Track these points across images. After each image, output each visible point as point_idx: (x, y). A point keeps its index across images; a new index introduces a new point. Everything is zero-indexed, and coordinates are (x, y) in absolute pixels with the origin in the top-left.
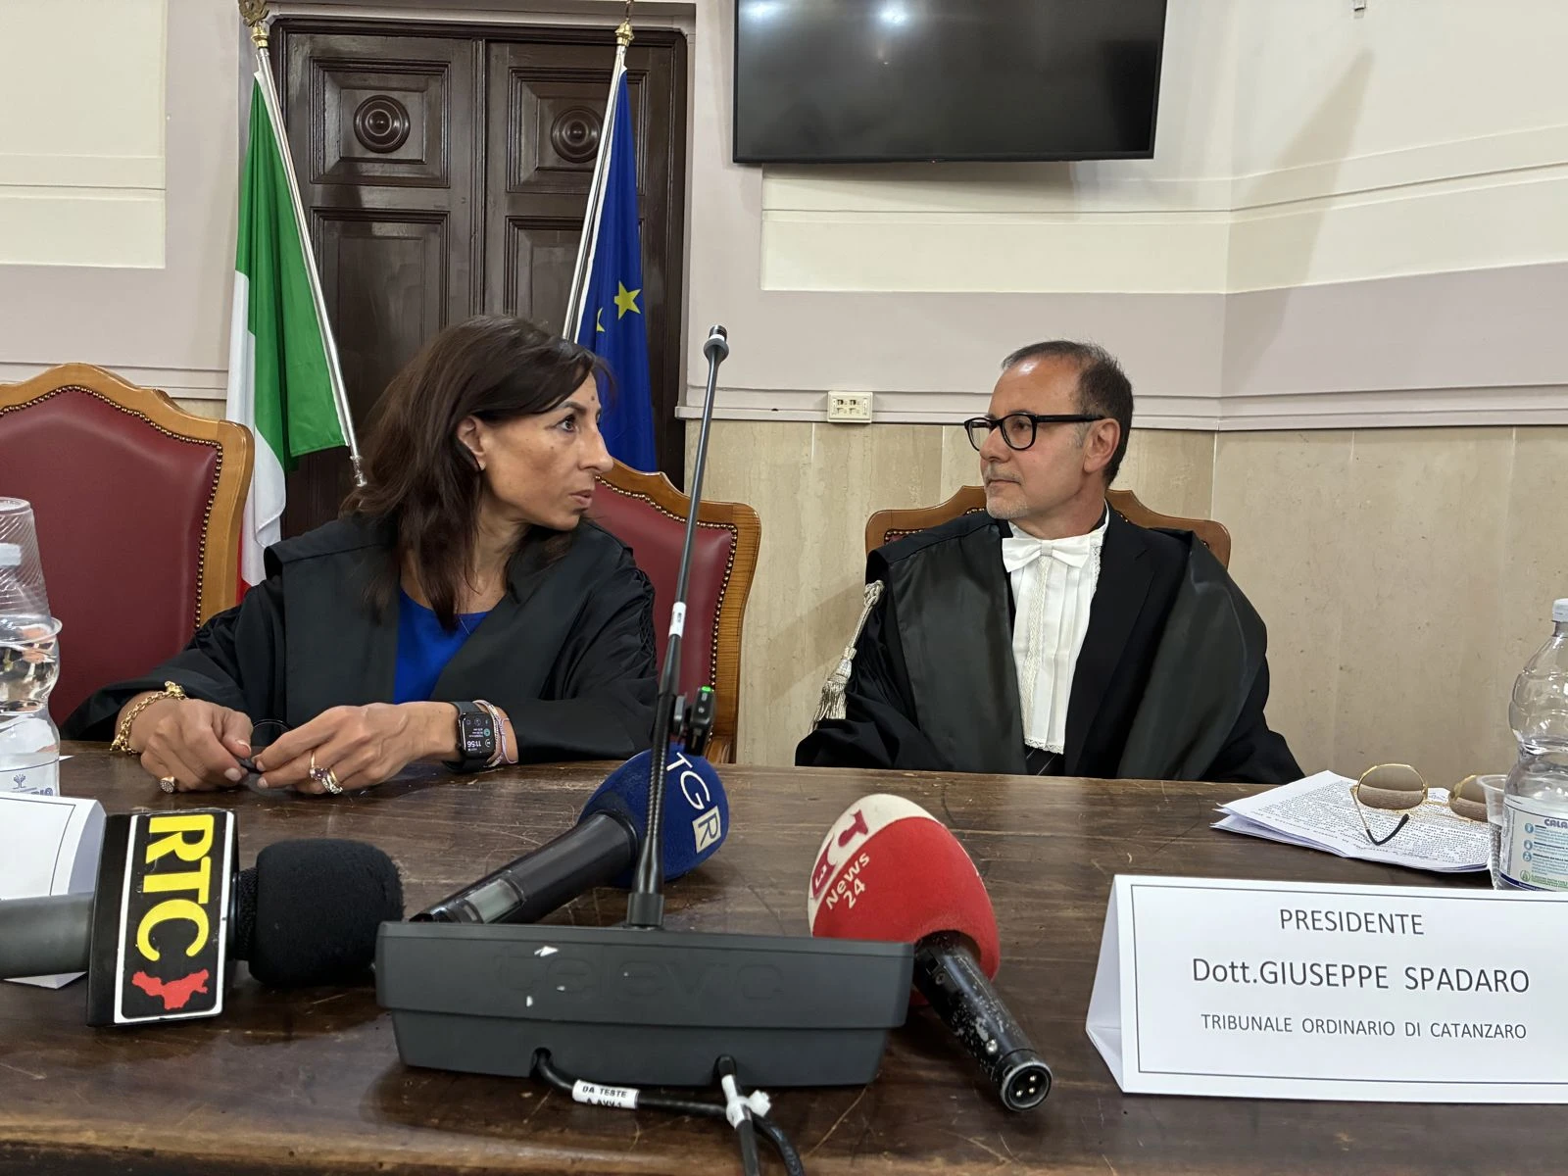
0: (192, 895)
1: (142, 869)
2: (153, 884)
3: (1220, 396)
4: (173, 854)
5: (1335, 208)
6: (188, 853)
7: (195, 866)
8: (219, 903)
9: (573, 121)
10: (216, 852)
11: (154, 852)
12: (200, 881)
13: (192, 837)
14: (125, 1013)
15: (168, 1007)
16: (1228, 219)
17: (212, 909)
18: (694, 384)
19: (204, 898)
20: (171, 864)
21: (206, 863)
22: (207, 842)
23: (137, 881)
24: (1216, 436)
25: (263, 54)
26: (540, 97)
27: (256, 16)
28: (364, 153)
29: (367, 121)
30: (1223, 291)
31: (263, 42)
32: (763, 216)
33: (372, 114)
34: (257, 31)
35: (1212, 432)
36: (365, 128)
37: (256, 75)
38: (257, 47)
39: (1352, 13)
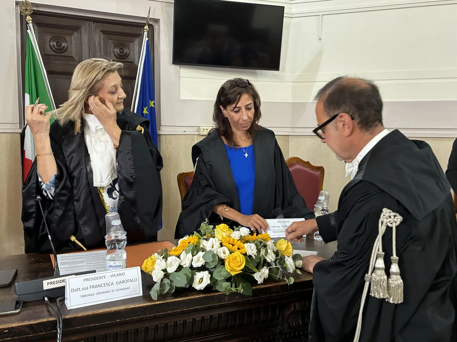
3: (291, 127)
5: (317, 84)
9: (120, 47)
16: (291, 84)
18: (163, 125)
24: (290, 136)
25: (31, 25)
26: (109, 39)
27: (28, 13)
28: (53, 53)
29: (54, 43)
30: (291, 102)
31: (31, 22)
32: (180, 79)
33: (56, 41)
34: (28, 18)
35: (289, 135)
36: (53, 46)
37: (29, 31)
38: (28, 22)
39: (319, 40)
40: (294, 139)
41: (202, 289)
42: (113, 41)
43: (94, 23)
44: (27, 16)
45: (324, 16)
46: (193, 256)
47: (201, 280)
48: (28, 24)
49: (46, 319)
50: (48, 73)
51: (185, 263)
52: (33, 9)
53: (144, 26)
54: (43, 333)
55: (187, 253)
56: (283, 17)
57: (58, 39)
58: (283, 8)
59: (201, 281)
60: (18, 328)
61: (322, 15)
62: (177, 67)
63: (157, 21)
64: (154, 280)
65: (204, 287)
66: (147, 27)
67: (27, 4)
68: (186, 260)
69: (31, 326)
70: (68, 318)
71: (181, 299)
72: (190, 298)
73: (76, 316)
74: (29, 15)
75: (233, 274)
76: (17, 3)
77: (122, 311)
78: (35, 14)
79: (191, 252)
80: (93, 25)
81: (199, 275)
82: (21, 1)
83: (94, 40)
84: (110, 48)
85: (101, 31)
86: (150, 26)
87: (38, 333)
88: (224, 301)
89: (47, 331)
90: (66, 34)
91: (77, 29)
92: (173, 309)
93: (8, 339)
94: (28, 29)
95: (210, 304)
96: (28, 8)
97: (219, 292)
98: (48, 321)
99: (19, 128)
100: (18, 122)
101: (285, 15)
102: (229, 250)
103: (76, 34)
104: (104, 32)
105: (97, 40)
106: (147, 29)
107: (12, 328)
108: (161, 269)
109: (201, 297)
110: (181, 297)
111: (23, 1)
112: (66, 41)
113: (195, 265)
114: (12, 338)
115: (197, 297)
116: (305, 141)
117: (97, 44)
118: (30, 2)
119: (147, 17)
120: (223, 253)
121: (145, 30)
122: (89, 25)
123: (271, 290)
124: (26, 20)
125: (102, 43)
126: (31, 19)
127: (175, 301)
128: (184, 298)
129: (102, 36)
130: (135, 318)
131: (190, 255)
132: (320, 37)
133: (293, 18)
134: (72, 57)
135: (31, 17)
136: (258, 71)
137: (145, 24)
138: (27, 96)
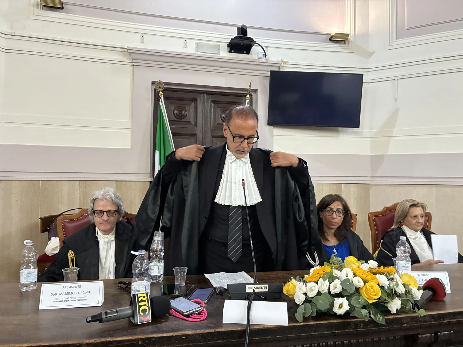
0: (145, 305)
1: (139, 302)
2: (141, 304)
3: (370, 176)
4: (142, 299)
5: (393, 139)
6: (144, 299)
7: (145, 301)
8: (149, 306)
10: (147, 299)
11: (140, 299)
12: (146, 303)
13: (144, 297)
14: (139, 322)
15: (145, 321)
16: (369, 139)
17: (148, 307)
19: (147, 305)
20: (142, 301)
21: (147, 300)
22: (146, 297)
23: (138, 304)
25: (162, 98)
26: (218, 107)
27: (160, 89)
28: (176, 119)
29: (177, 112)
30: (369, 154)
31: (162, 96)
32: (273, 137)
33: (178, 110)
34: (161, 93)
35: (369, 184)
36: (176, 113)
37: (160, 103)
38: (161, 96)
39: (395, 101)
40: (374, 187)
41: (342, 314)
42: (220, 108)
43: (207, 95)
44: (160, 92)
45: (399, 80)
46: (330, 283)
47: (341, 305)
48: (160, 97)
49: (214, 330)
50: (173, 134)
51: (323, 289)
52: (164, 87)
53: (246, 96)
54: (211, 342)
55: (324, 280)
56: (362, 82)
57: (181, 109)
58: (362, 75)
59: (340, 307)
60: (192, 336)
61: (397, 79)
62: (272, 127)
63: (256, 91)
64: (296, 303)
65: (344, 313)
66: (249, 96)
67: (160, 83)
68: (324, 286)
69: (202, 335)
70: (230, 331)
71: (322, 322)
72: (330, 322)
73: (237, 329)
74: (161, 91)
75: (370, 302)
76: (153, 83)
77: (273, 329)
78: (165, 90)
79: (328, 279)
80: (206, 96)
81: (338, 301)
82: (156, 81)
83: (207, 108)
84: (218, 113)
85: (212, 101)
86: (251, 95)
87: (208, 342)
88: (360, 328)
89: (215, 341)
90: (186, 105)
91: (194, 100)
92: (315, 331)
93: (185, 345)
94: (160, 102)
95: (347, 330)
96: (161, 86)
97: (357, 318)
98: (215, 332)
99: (149, 177)
100: (149, 173)
101: (364, 81)
102: (363, 280)
103: (193, 104)
104: (214, 102)
105: (209, 108)
106: (248, 98)
107: (188, 335)
108: (303, 293)
109: (339, 322)
110: (322, 320)
111: (157, 81)
112: (186, 110)
113: (333, 291)
114: (188, 344)
115: (336, 321)
116: (385, 189)
117: (208, 111)
118: (163, 81)
119: (248, 88)
120: (358, 282)
121: (247, 99)
122: (203, 97)
123: (402, 321)
124: (159, 95)
125: (212, 110)
126: (162, 94)
127: (317, 324)
128: (324, 321)
129: (213, 105)
130: (283, 336)
131: (327, 282)
132: (396, 98)
133: (370, 83)
134: (190, 122)
135: (163, 93)
136: (340, 129)
137: (247, 94)
138: (157, 153)
